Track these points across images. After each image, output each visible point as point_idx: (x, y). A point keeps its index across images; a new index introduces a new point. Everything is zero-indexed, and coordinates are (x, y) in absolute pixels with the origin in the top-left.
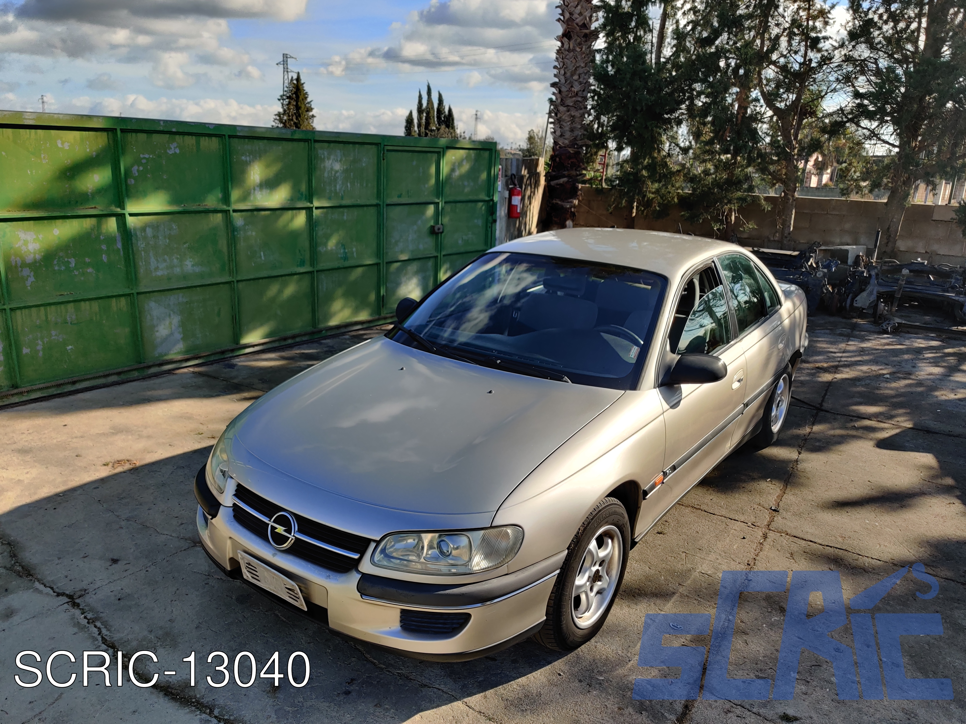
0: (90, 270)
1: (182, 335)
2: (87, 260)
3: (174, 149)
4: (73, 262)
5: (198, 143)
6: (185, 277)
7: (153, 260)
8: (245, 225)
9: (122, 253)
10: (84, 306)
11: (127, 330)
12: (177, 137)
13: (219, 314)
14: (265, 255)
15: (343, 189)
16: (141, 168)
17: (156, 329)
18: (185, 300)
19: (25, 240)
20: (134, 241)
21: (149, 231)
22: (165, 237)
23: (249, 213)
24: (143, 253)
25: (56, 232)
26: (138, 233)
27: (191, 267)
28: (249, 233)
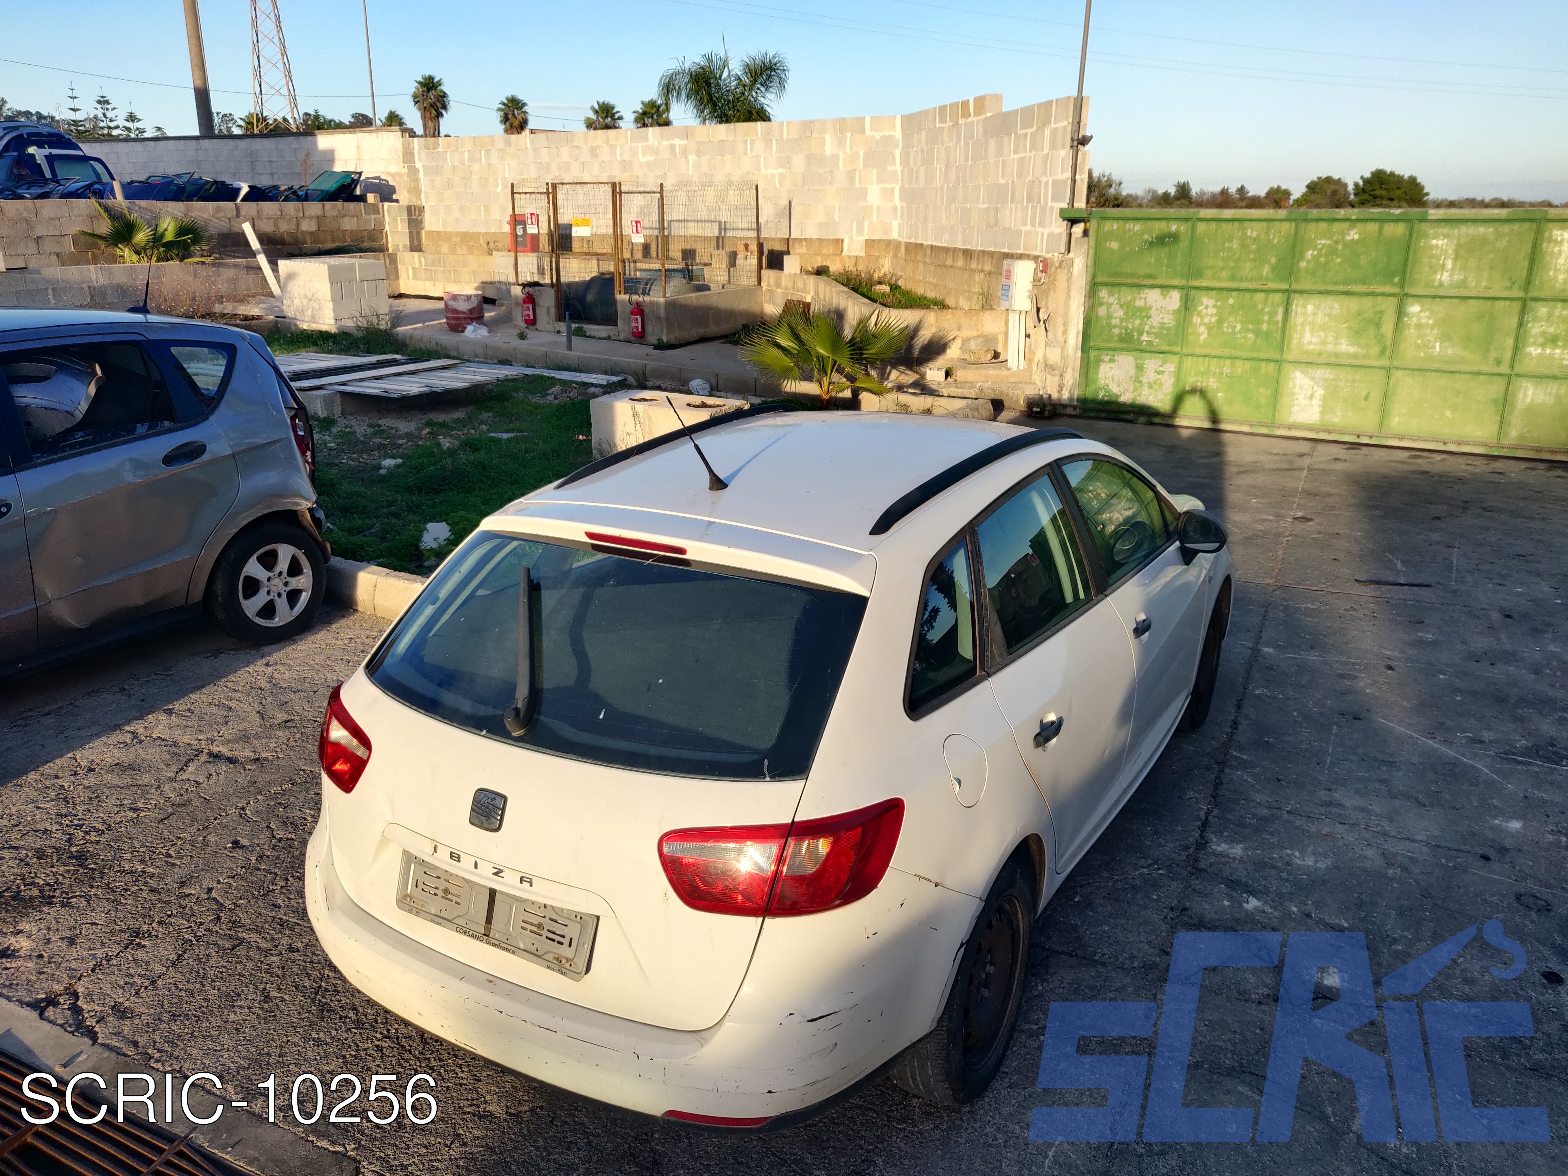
0: (1250, 335)
1: (1321, 409)
2: (1250, 327)
3: (1353, 235)
4: (1239, 327)
5: (1381, 229)
6: (1336, 355)
7: (1307, 334)
8: (1421, 311)
9: (1280, 325)
10: (1239, 363)
11: (1269, 392)
12: (1359, 225)
13: (1366, 398)
14: (1441, 347)
16: (1316, 253)
17: (1296, 397)
18: (1331, 377)
19: (1207, 305)
20: (1293, 315)
21: (1310, 308)
22: (1325, 315)
23: (1429, 300)
24: (1299, 327)
25: (1231, 301)
26: (1299, 309)
27: (1345, 347)
28: (1424, 321)
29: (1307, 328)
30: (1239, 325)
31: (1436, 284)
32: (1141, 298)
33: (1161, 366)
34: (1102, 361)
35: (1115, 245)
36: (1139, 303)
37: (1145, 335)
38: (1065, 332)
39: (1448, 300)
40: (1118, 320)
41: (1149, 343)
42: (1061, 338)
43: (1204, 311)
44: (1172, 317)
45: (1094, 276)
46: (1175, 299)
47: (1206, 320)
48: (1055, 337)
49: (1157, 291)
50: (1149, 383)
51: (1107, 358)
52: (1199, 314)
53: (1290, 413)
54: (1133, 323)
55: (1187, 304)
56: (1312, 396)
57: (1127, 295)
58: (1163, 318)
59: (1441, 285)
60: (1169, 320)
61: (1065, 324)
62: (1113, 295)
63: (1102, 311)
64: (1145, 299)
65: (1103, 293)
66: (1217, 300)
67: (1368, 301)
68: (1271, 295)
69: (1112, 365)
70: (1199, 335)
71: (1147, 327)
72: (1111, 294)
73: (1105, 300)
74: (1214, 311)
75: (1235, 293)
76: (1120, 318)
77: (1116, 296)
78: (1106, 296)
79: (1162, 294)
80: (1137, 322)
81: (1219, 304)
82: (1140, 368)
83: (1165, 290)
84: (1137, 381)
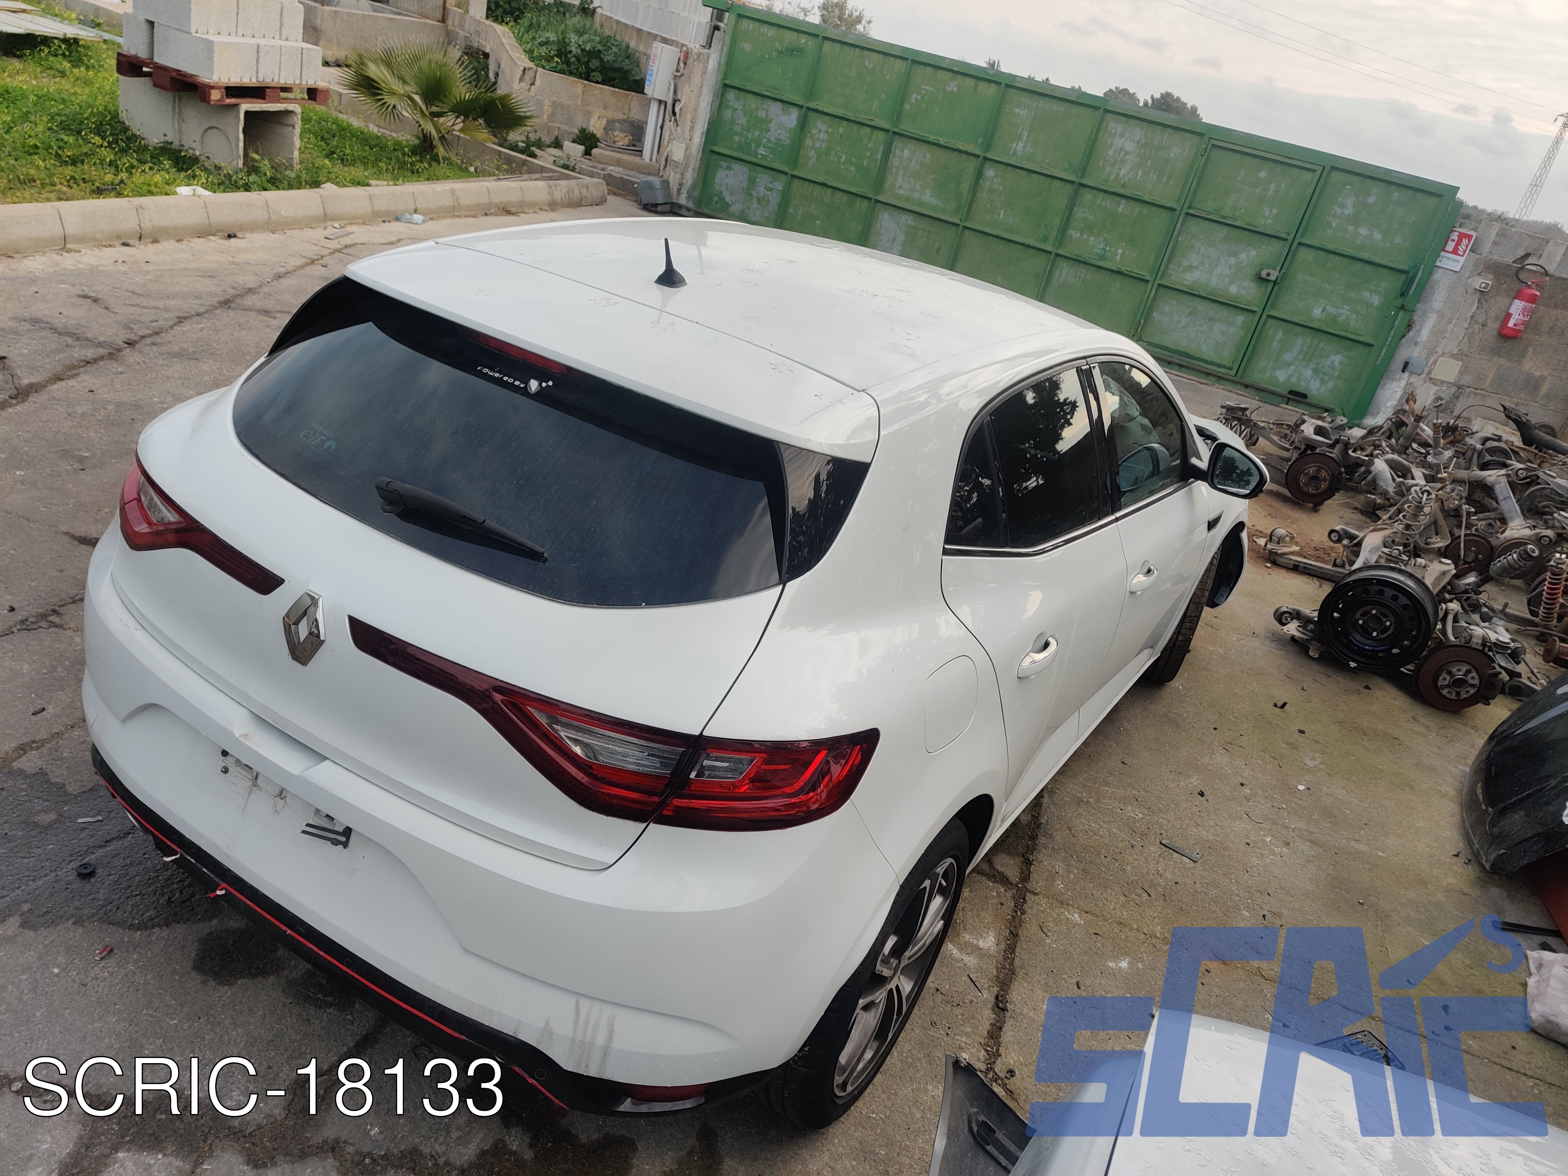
2: (854, 160)
3: (952, 87)
5: (977, 87)
6: (920, 204)
7: (900, 178)
8: (994, 177)
9: (879, 164)
10: (838, 194)
12: (959, 77)
13: (937, 251)
14: (1004, 215)
15: (1130, 175)
16: (919, 97)
17: (881, 237)
18: (913, 224)
19: (820, 129)
20: (891, 156)
21: (906, 153)
22: (917, 163)
23: (1003, 167)
24: (894, 170)
25: (841, 130)
26: (897, 151)
27: (928, 197)
28: (996, 186)
29: (901, 173)
30: (844, 157)
31: (1011, 152)
32: (763, 109)
33: (771, 183)
34: (721, 166)
35: (748, 47)
36: (762, 114)
37: (761, 148)
38: (692, 128)
39: (1018, 170)
40: (740, 127)
41: (764, 157)
42: (687, 136)
43: (817, 136)
44: (787, 135)
45: (725, 77)
46: (792, 118)
47: (817, 145)
48: (683, 132)
49: (778, 105)
50: (758, 198)
51: (724, 165)
52: (813, 137)
54: (753, 134)
55: (803, 125)
56: (894, 239)
57: (752, 102)
58: (779, 134)
59: (1015, 154)
60: (785, 138)
61: (693, 123)
62: (739, 100)
63: (727, 114)
64: (767, 110)
65: (729, 97)
66: (829, 127)
67: (953, 157)
68: (876, 132)
69: (728, 172)
70: (809, 158)
71: (765, 140)
72: (737, 99)
73: (732, 104)
74: (826, 137)
75: (845, 123)
76: (742, 125)
77: (742, 101)
78: (733, 99)
79: (783, 109)
81: (830, 130)
82: (752, 181)
83: (786, 105)
84: (748, 192)
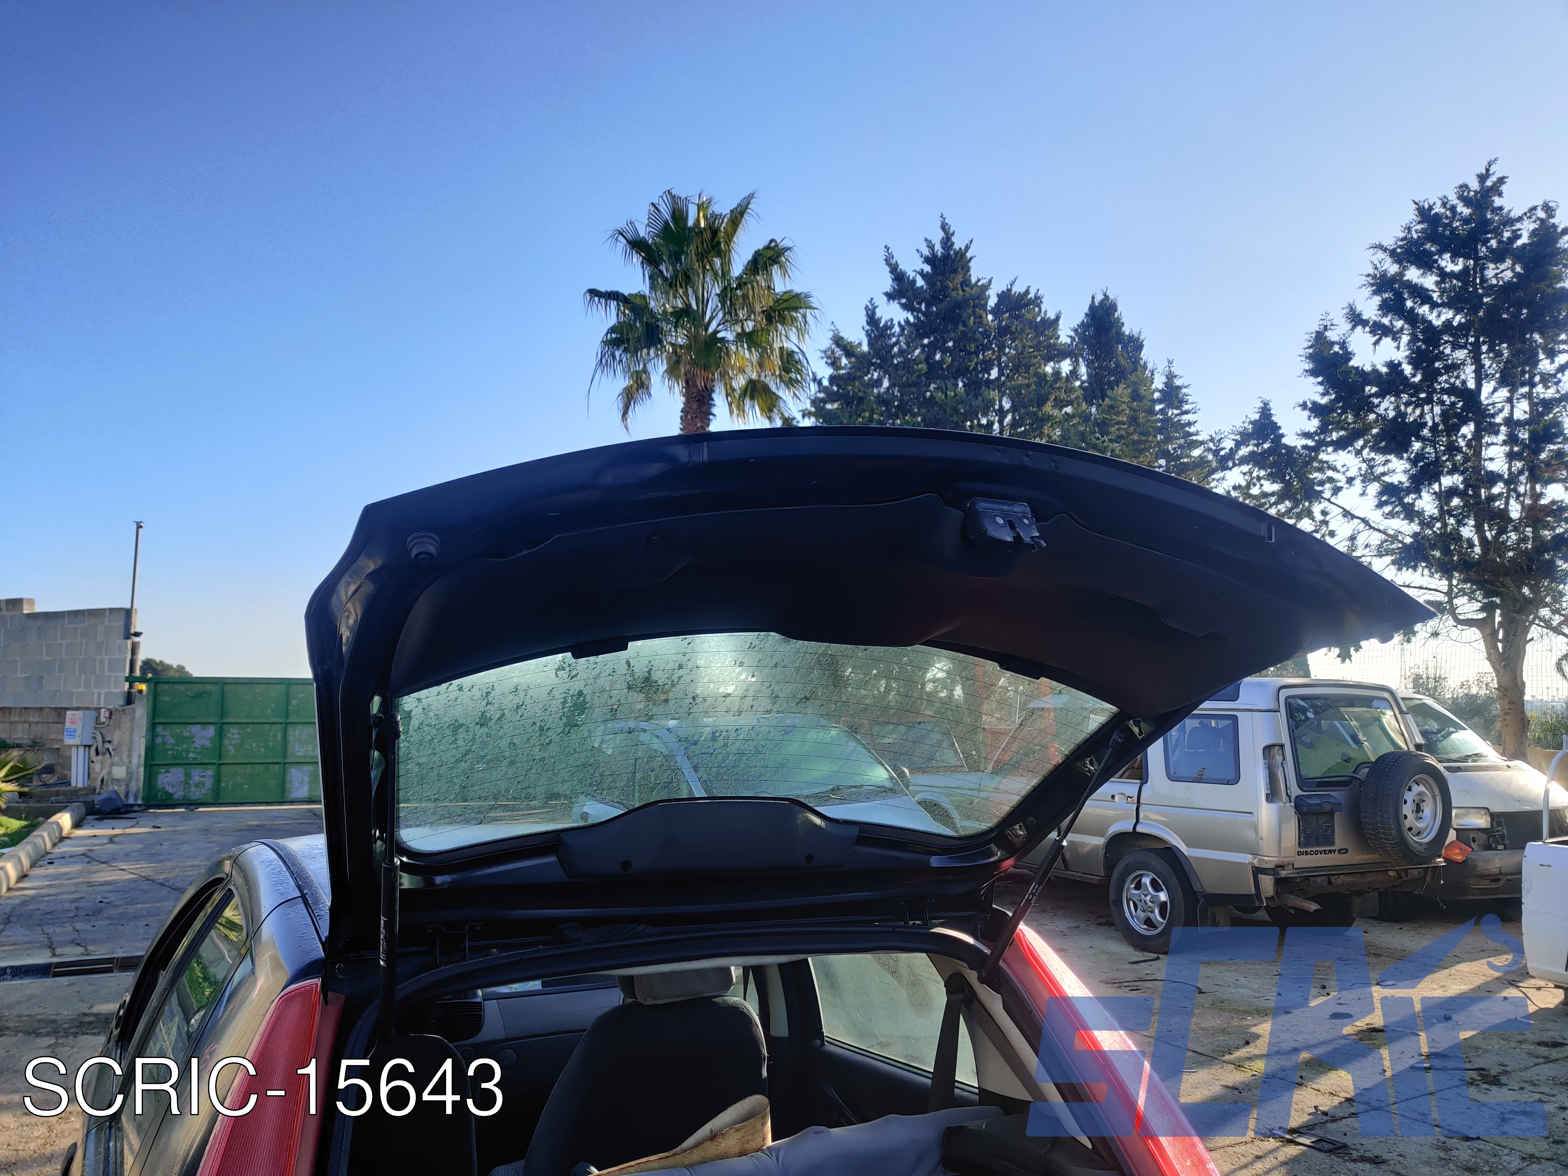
1: (308, 789)
2: (262, 744)
6: (314, 757)
7: (297, 747)
9: (281, 742)
10: (256, 766)
11: (277, 782)
17: (294, 783)
19: (233, 734)
21: (297, 732)
22: (306, 735)
24: (291, 743)
25: (249, 730)
26: (291, 733)
29: (297, 744)
30: (254, 745)
32: (187, 731)
33: (203, 772)
34: (161, 772)
35: (166, 699)
36: (186, 734)
37: (191, 753)
38: (130, 756)
40: (171, 745)
41: (195, 758)
42: (126, 760)
43: (232, 737)
44: (209, 742)
45: (154, 717)
46: (211, 731)
47: (233, 742)
48: (121, 759)
49: (198, 726)
50: (195, 784)
51: (163, 771)
52: (229, 739)
53: (291, 793)
54: (182, 747)
55: (220, 733)
56: (302, 782)
57: (177, 729)
58: (203, 743)
60: (208, 744)
61: (130, 750)
62: (166, 730)
63: (159, 740)
64: (190, 731)
65: (159, 729)
66: (239, 730)
68: (273, 726)
69: (167, 775)
70: (229, 751)
71: (192, 748)
72: (164, 729)
73: (161, 733)
74: (238, 736)
75: (250, 726)
77: (169, 730)
78: (161, 730)
79: (202, 728)
80: (185, 746)
81: (241, 731)
82: (188, 775)
83: (204, 726)
84: (186, 783)
